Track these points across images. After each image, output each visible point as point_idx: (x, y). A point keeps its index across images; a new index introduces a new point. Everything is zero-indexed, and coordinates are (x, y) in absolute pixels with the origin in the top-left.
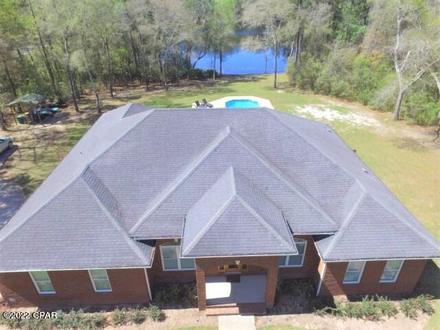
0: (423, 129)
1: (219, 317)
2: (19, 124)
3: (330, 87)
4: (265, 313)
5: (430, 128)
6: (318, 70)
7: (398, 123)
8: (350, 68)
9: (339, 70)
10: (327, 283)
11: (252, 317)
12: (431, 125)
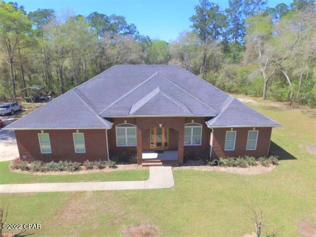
0: (281, 103)
1: (150, 167)
2: (26, 103)
3: (224, 87)
4: (178, 165)
5: (286, 103)
6: (216, 77)
7: (266, 101)
8: (235, 74)
9: (229, 76)
10: (215, 149)
11: (171, 167)
12: (286, 101)
